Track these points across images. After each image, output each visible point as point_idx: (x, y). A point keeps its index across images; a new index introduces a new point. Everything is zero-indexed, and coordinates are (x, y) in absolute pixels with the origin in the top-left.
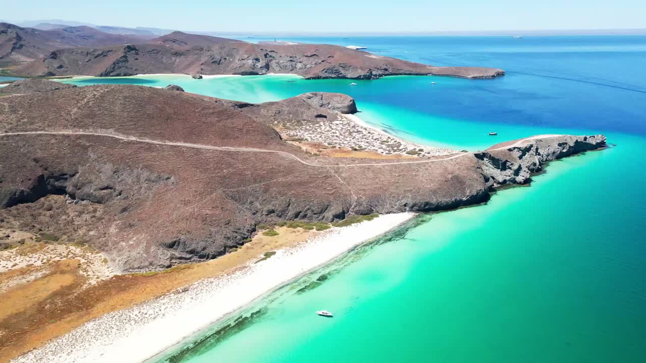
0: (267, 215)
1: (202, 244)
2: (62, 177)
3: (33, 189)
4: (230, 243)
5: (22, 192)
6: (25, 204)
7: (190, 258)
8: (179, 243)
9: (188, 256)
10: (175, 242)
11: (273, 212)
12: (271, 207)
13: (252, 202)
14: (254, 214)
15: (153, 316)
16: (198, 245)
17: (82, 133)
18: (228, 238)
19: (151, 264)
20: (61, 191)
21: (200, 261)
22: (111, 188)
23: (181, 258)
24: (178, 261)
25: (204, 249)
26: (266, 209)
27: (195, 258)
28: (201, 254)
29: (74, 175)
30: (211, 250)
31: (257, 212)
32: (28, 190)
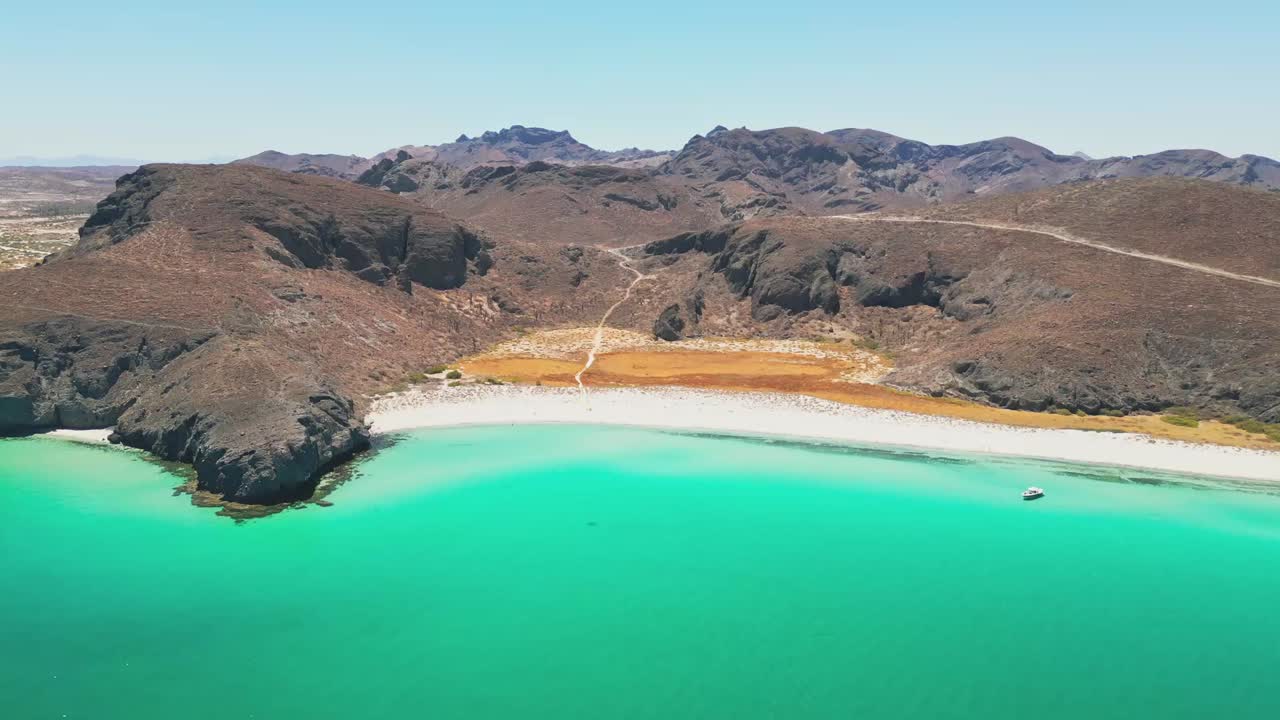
0: (1218, 398)
1: (1007, 380)
2: (944, 280)
3: (902, 290)
4: (1063, 399)
5: (889, 290)
6: (885, 308)
7: (975, 395)
8: (974, 369)
9: (975, 390)
10: (968, 365)
11: (1235, 395)
12: (1235, 386)
13: (1198, 366)
14: (1185, 387)
15: (821, 408)
16: (996, 379)
17: (1019, 229)
18: (1066, 390)
19: (916, 384)
20: (934, 301)
21: (988, 404)
22: (988, 303)
23: (962, 390)
24: (956, 393)
25: (1006, 388)
26: (1220, 386)
27: (985, 399)
28: (995, 393)
29: (957, 280)
30: (1014, 395)
31: (1195, 385)
32: (896, 290)
